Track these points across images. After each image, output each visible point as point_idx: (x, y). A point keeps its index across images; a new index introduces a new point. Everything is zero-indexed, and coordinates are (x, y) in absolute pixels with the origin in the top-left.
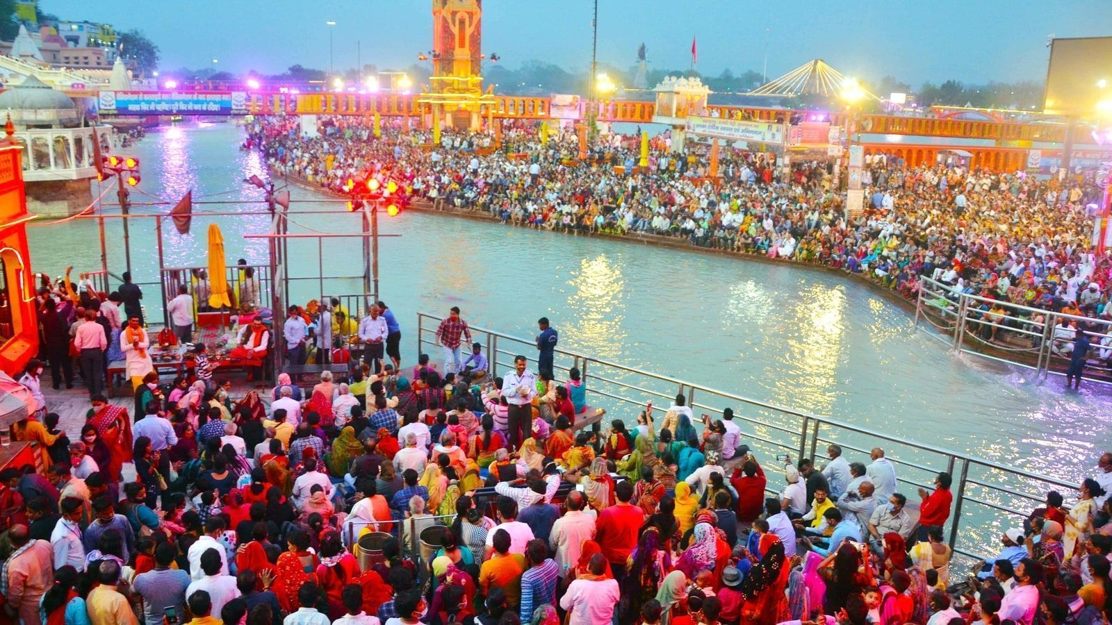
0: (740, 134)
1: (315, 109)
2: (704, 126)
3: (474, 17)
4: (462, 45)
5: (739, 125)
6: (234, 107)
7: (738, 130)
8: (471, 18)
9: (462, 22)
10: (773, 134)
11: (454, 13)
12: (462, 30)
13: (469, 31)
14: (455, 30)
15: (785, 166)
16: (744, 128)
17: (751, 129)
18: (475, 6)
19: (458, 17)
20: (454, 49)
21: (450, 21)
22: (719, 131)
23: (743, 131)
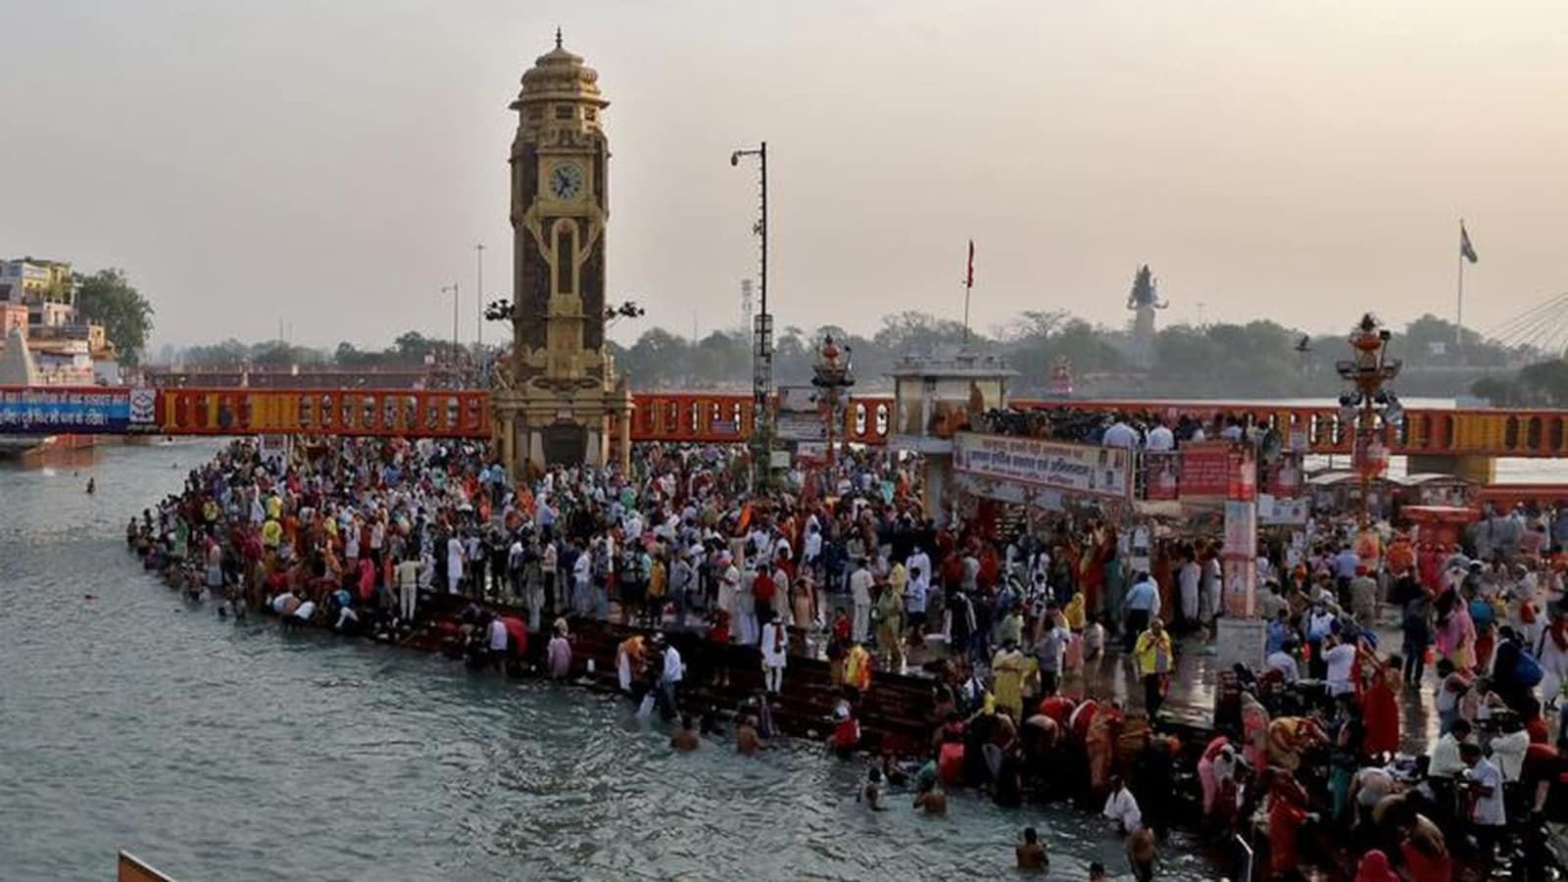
0: (1048, 473)
1: (286, 424)
2: (984, 457)
3: (591, 228)
4: (565, 287)
5: (1048, 451)
6: (133, 418)
7: (1043, 464)
8: (584, 231)
9: (565, 239)
10: (1110, 474)
11: (548, 221)
12: (565, 255)
13: (579, 258)
14: (552, 258)
15: (1140, 552)
16: (1055, 458)
17: (1070, 460)
18: (592, 205)
19: (555, 229)
20: (548, 296)
21: (538, 235)
22: (1012, 467)
23: (1055, 465)
